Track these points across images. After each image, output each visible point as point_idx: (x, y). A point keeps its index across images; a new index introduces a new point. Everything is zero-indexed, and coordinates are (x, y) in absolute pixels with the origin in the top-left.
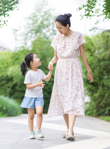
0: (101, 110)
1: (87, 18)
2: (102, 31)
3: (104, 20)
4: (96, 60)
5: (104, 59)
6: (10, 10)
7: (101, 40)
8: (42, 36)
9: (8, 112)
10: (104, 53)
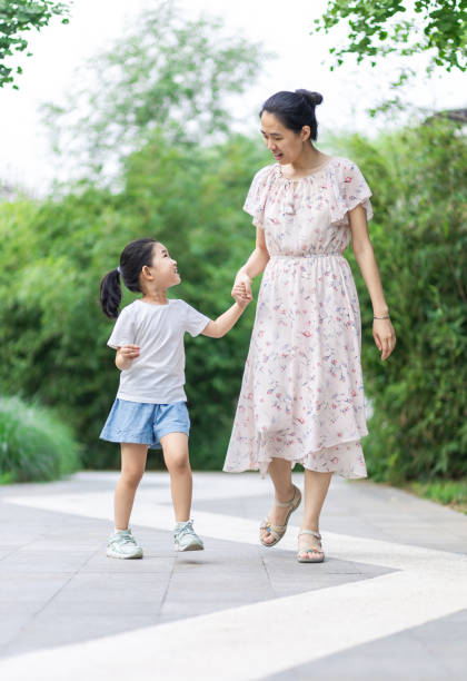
0: (420, 457)
1: (359, 60)
2: (422, 117)
3: (429, 70)
4: (396, 240)
5: (429, 238)
6: (30, 25)
7: (419, 154)
8: (168, 135)
9: (18, 464)
10: (432, 209)
